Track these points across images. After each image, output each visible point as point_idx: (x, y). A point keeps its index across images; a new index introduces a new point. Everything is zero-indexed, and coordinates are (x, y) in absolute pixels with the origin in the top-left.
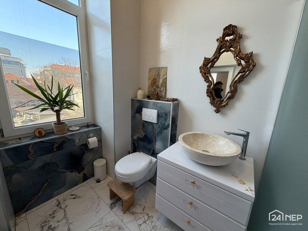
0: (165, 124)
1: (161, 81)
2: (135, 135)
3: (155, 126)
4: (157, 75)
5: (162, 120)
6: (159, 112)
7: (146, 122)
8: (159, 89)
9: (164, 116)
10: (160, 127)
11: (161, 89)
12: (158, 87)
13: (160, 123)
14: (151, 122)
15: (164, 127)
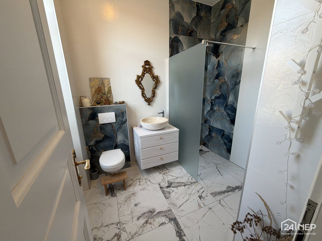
0: (123, 120)
1: (106, 89)
2: (92, 141)
3: (114, 125)
4: (101, 84)
5: (120, 118)
6: (116, 113)
7: (104, 124)
8: (106, 96)
9: (121, 115)
10: (119, 124)
11: (107, 95)
12: (104, 94)
13: (118, 121)
14: (109, 123)
15: (123, 122)
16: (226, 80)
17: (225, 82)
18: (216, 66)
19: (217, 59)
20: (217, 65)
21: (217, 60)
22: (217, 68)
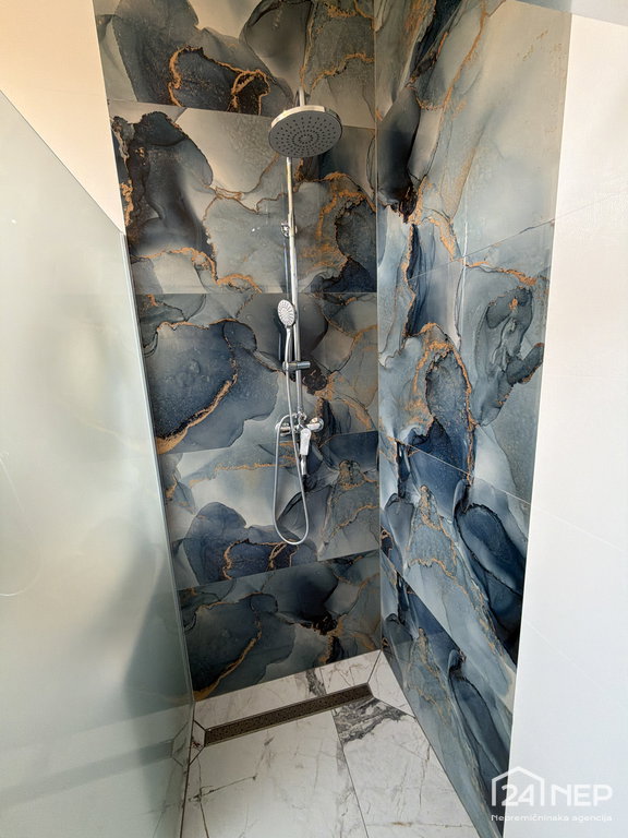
16: (455, 340)
17: (451, 352)
18: (406, 265)
19: (406, 220)
20: (408, 255)
21: (407, 229)
22: (410, 272)
